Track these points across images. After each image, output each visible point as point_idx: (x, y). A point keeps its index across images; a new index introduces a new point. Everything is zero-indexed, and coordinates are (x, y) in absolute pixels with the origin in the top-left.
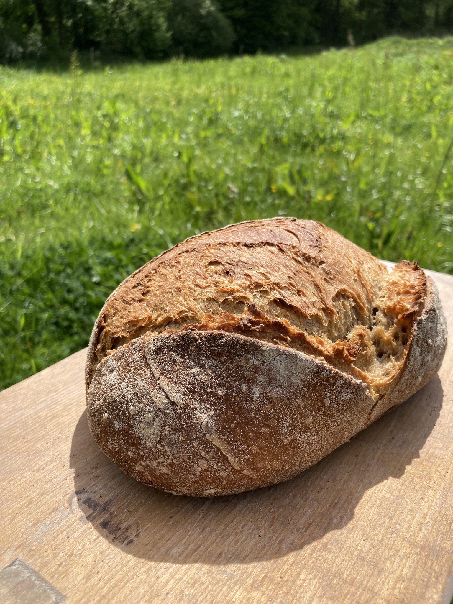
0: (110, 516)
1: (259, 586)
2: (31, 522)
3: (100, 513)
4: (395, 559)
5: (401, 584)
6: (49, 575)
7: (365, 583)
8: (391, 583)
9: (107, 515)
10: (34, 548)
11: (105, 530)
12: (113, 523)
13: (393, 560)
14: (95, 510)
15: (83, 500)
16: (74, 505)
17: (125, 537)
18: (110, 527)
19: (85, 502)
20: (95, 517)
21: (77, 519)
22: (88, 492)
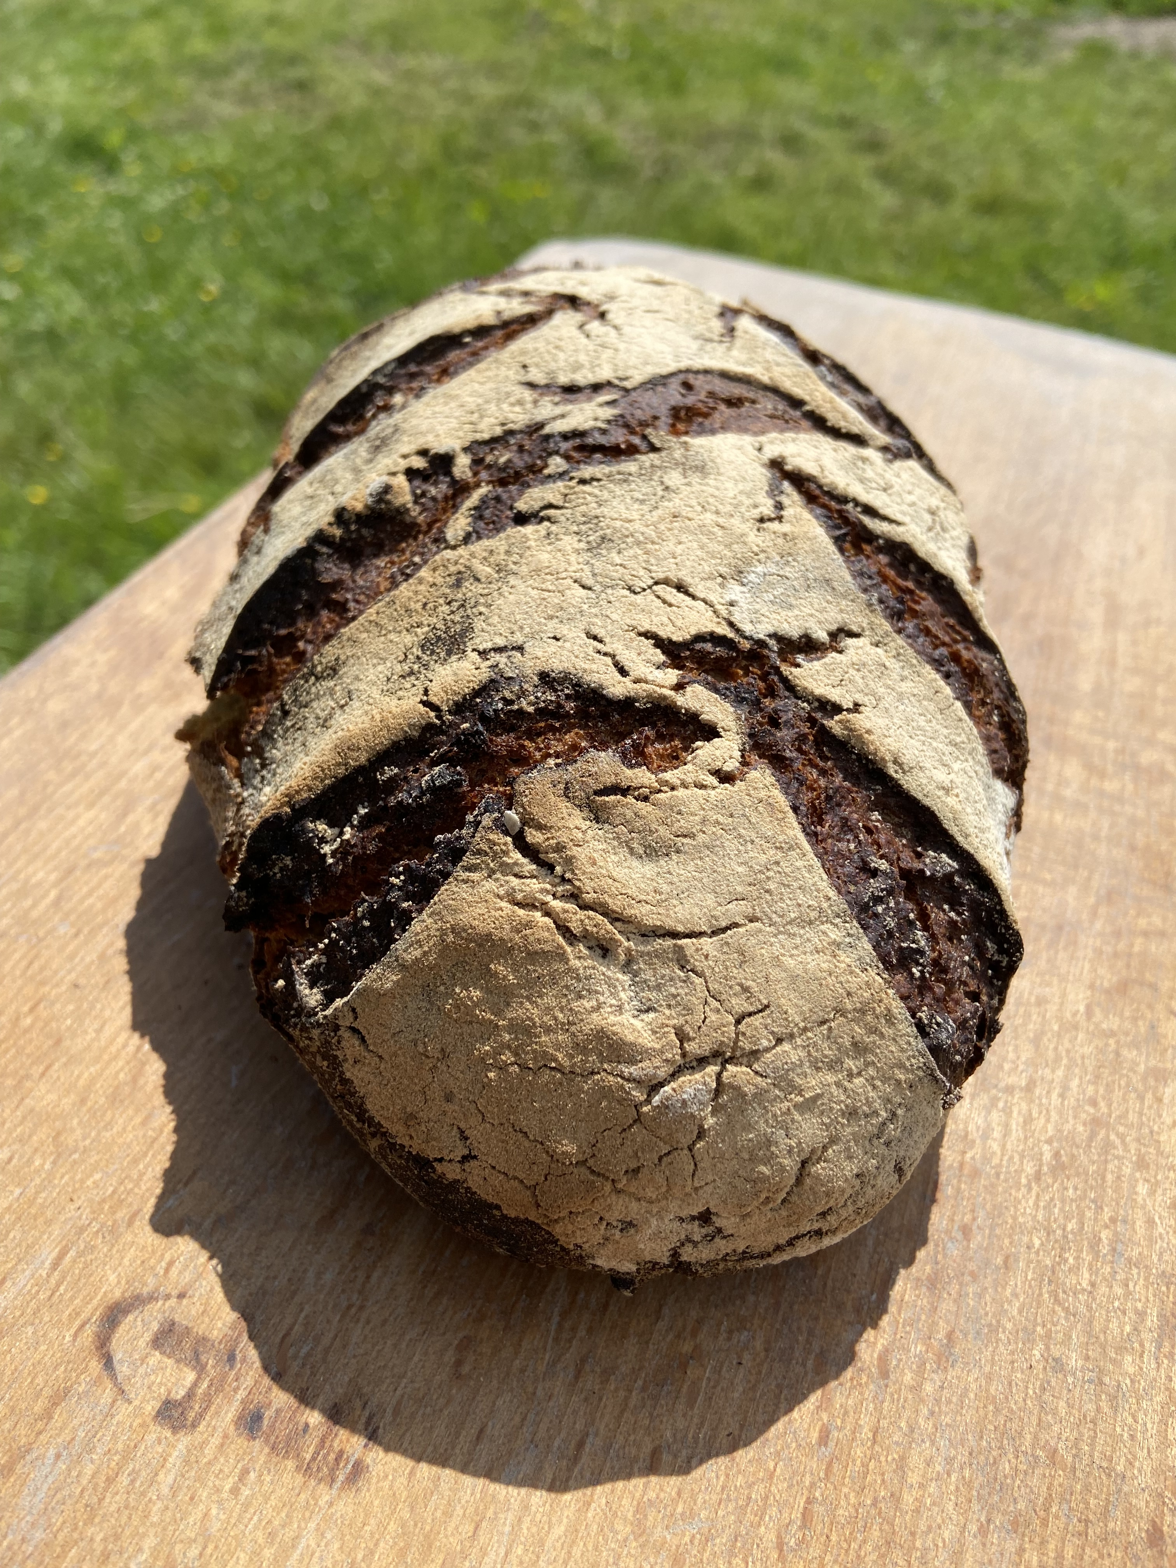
0: (257, 1382)
1: (800, 1542)
3: (222, 1378)
9: (247, 1382)
11: (257, 1444)
14: (200, 1368)
15: (148, 1337)
16: (121, 1361)
17: (332, 1456)
18: (272, 1427)
19: (157, 1342)
20: (208, 1400)
21: (148, 1420)
22: (157, 1300)
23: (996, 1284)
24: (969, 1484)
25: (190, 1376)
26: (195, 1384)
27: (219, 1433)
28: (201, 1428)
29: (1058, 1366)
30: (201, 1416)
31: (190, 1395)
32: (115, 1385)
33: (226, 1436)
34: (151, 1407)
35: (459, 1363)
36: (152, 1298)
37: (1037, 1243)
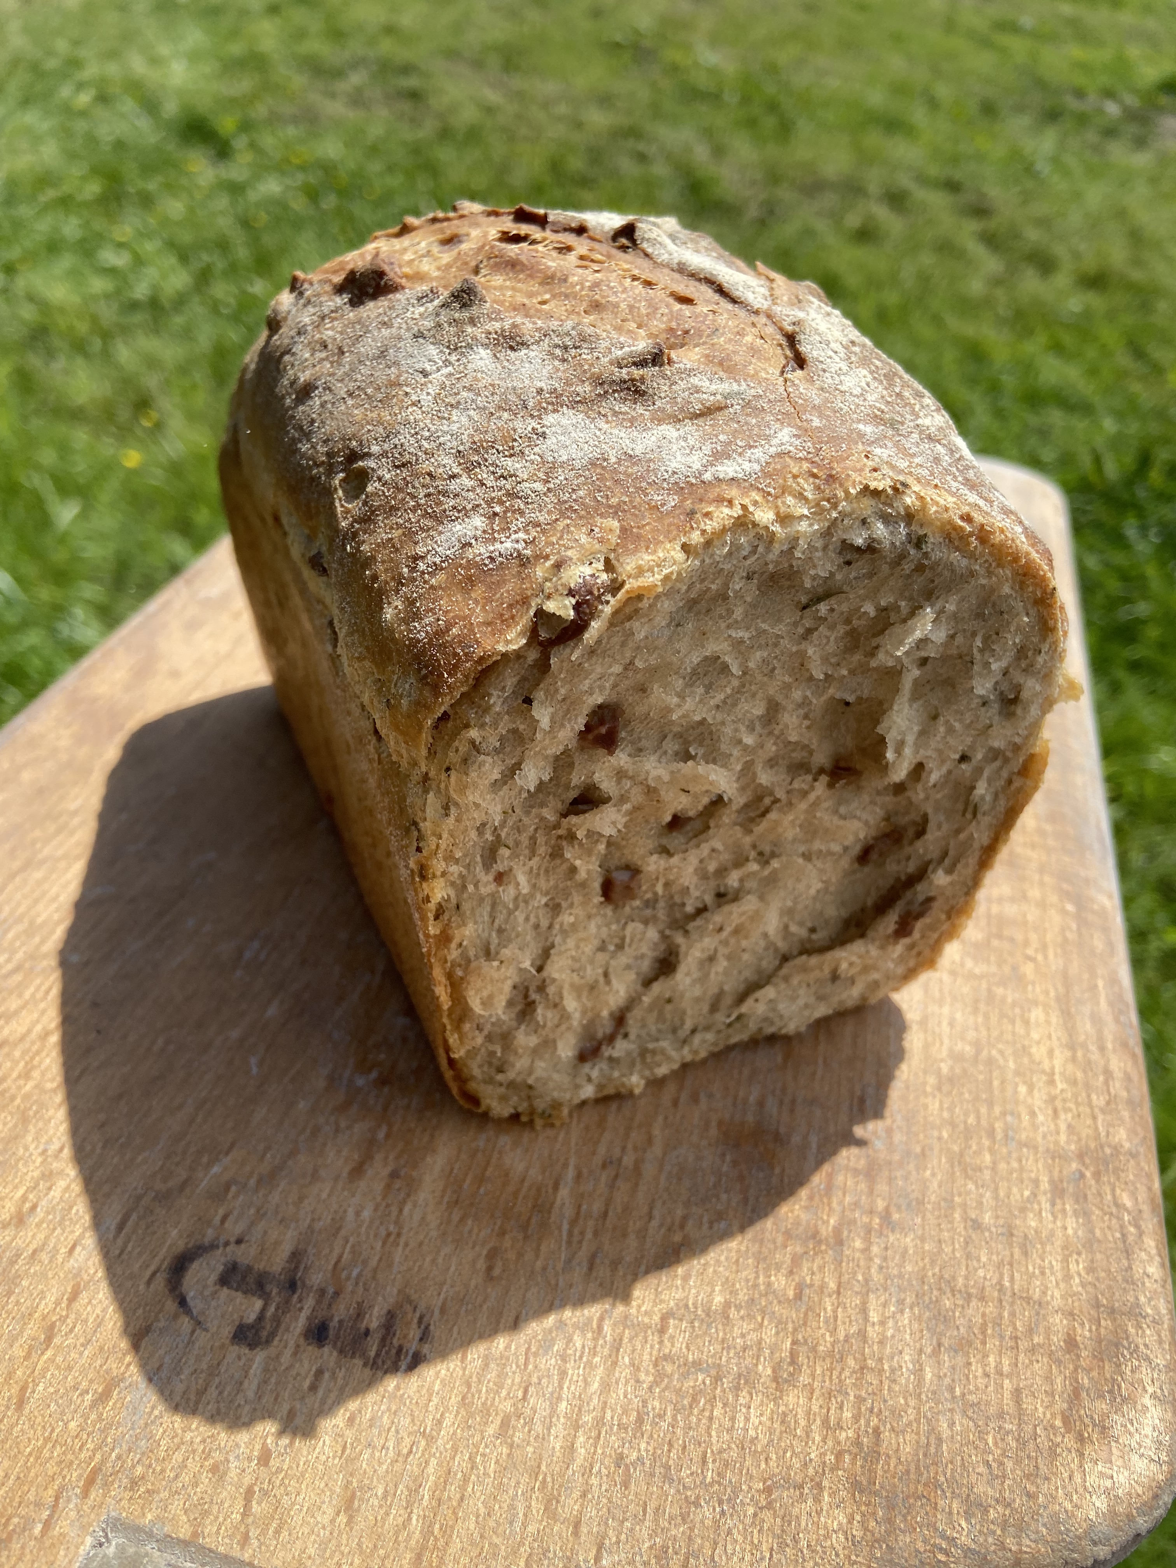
0: (319, 1302)
1: (791, 1374)
2: (87, 1392)
3: (287, 1301)
4: (1039, 1203)
5: (1078, 1263)
6: (231, 1537)
7: (1007, 1284)
8: (1057, 1266)
9: (310, 1302)
10: (139, 1470)
11: (326, 1350)
12: (341, 1322)
13: (1036, 1206)
14: (266, 1297)
15: (214, 1277)
16: (194, 1298)
17: (394, 1351)
18: (337, 1337)
19: (224, 1280)
20: (277, 1320)
21: (227, 1342)
22: (217, 1247)
23: (918, 1169)
24: (919, 1319)
25: (258, 1304)
26: (264, 1310)
27: (292, 1344)
28: (276, 1342)
29: (977, 1225)
30: (272, 1335)
31: (261, 1318)
32: (192, 1318)
33: (298, 1346)
34: (227, 1331)
35: (490, 1269)
36: (213, 1246)
37: (945, 1135)
